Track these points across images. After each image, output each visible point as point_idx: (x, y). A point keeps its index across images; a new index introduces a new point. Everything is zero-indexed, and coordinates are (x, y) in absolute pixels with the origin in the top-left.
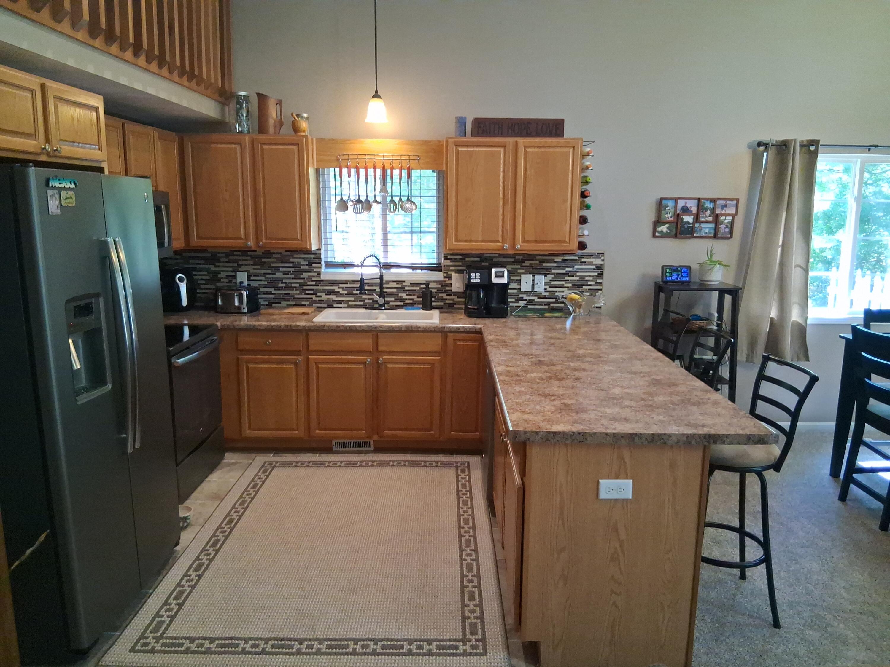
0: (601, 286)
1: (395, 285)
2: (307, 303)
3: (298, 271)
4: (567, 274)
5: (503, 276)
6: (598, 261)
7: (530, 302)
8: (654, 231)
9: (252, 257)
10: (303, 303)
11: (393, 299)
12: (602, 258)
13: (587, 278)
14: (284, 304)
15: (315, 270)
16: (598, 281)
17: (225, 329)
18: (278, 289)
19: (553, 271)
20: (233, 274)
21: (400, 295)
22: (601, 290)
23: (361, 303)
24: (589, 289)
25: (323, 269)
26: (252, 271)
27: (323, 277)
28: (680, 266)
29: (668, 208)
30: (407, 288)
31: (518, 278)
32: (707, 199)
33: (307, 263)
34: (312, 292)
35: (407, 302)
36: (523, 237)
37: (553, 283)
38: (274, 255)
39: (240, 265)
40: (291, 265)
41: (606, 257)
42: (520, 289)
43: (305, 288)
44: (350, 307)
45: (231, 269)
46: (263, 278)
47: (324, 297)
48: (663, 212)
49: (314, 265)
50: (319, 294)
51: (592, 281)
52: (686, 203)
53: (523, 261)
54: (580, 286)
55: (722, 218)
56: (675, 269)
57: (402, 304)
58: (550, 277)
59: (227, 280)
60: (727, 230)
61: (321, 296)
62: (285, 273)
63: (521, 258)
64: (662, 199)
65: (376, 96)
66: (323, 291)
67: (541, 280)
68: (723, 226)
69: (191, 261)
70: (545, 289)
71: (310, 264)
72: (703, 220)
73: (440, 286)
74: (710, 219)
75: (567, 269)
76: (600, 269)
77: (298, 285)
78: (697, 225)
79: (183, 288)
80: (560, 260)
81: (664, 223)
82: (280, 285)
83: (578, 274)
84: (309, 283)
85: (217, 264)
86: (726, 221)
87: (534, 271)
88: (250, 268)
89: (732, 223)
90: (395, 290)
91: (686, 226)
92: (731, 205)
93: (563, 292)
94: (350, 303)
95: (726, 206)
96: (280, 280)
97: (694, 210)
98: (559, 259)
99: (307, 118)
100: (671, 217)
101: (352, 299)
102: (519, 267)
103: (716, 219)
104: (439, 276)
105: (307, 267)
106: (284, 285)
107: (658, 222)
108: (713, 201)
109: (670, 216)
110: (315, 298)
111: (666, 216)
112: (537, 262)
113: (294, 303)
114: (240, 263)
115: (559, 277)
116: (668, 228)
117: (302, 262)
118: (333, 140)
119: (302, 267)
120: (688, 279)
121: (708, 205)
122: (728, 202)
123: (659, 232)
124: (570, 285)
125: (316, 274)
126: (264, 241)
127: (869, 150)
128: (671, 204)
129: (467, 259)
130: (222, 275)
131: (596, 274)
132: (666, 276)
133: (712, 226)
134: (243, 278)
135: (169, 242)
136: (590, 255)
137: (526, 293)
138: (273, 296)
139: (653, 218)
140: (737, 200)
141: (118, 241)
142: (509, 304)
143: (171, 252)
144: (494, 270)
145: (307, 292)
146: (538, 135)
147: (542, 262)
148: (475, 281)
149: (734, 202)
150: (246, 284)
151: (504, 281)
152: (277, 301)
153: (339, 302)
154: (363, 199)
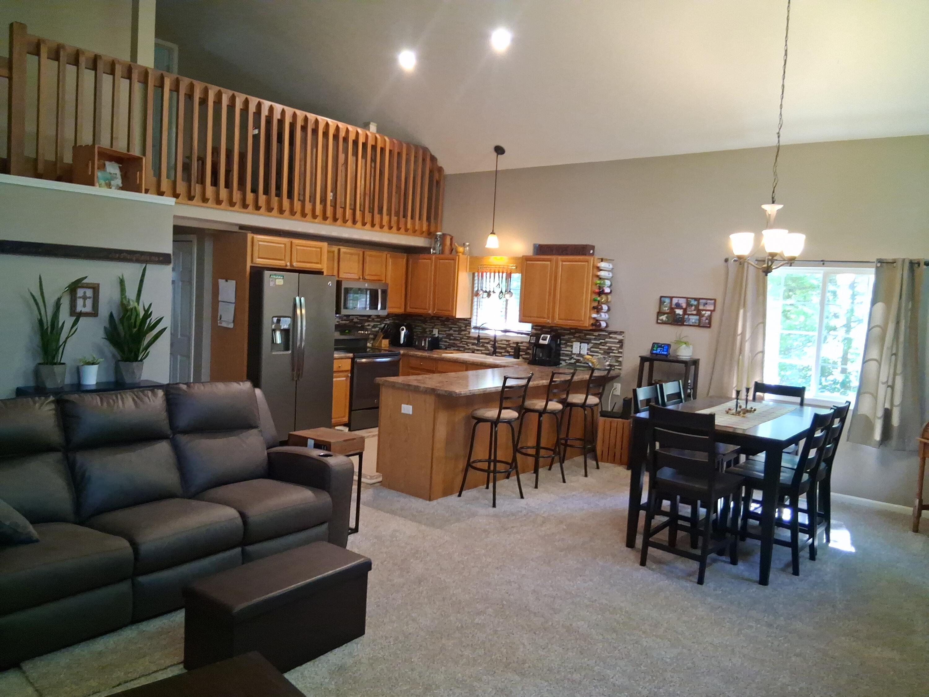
0: (622, 354)
1: (505, 342)
2: (463, 349)
3: (460, 331)
4: (601, 344)
6: (620, 337)
7: (578, 361)
8: (658, 319)
9: (441, 321)
10: (461, 349)
11: (503, 351)
12: (623, 335)
13: (613, 348)
14: (453, 348)
15: (468, 330)
16: (620, 350)
17: (403, 355)
18: (450, 340)
19: (592, 341)
20: (432, 329)
21: (507, 349)
22: (621, 357)
23: (488, 352)
24: (615, 356)
25: (473, 331)
26: (440, 329)
27: (471, 335)
28: (662, 344)
29: (665, 304)
30: (511, 345)
31: (571, 344)
32: (692, 298)
33: (464, 326)
34: (465, 343)
35: (511, 353)
36: (558, 317)
37: (592, 349)
38: (450, 320)
39: (435, 325)
40: (457, 326)
41: (626, 334)
42: (572, 351)
43: (463, 340)
44: (482, 353)
45: (431, 327)
46: (444, 333)
47: (471, 347)
48: (663, 306)
51: (616, 350)
52: (678, 300)
53: (575, 333)
54: (609, 353)
55: (704, 312)
56: (660, 346)
57: (508, 354)
58: (591, 345)
59: (429, 333)
60: (707, 321)
61: (469, 346)
62: (455, 331)
63: (574, 331)
64: (661, 297)
65: (493, 233)
66: (471, 343)
67: (585, 347)
68: (704, 318)
69: (416, 322)
70: (587, 353)
71: (466, 327)
72: (689, 313)
73: (528, 345)
74: (695, 312)
75: (601, 341)
76: (621, 342)
77: (459, 338)
78: (686, 317)
79: (403, 333)
81: (664, 314)
82: (452, 338)
83: (607, 345)
84: (465, 338)
85: (426, 324)
86: (706, 315)
87: (582, 340)
88: (439, 327)
89: (710, 317)
90: (505, 346)
91: (678, 317)
92: (711, 304)
93: (598, 356)
94: (483, 351)
95: (706, 304)
96: (451, 335)
97: (684, 306)
98: (596, 334)
99: (469, 245)
100: (668, 310)
101: (483, 349)
102: (572, 337)
103: (699, 313)
104: (526, 338)
105: (464, 328)
106: (453, 338)
107: (660, 313)
108: (698, 300)
109: (667, 309)
110: (466, 347)
111: (664, 309)
112: (583, 334)
113: (457, 349)
114: (436, 323)
115: (596, 346)
116: (667, 317)
117: (463, 325)
118: (477, 257)
119: (462, 328)
120: (666, 353)
121: (693, 302)
122: (709, 301)
123: (660, 320)
125: (468, 333)
126: (436, 310)
127: (823, 264)
128: (667, 301)
129: (543, 329)
130: (427, 330)
131: (618, 346)
132: (654, 350)
133: (697, 317)
134: (436, 332)
135: (384, 307)
136: (615, 333)
137: (575, 354)
138: (448, 344)
139: (657, 310)
140: (715, 300)
141: (303, 299)
142: (565, 360)
143: (384, 313)
144: (542, 336)
145: (463, 343)
146: (572, 254)
147: (586, 335)
148: (532, 341)
149: (713, 301)
150: (437, 336)
151: (546, 342)
152: (449, 347)
153: (478, 350)
154: (488, 291)
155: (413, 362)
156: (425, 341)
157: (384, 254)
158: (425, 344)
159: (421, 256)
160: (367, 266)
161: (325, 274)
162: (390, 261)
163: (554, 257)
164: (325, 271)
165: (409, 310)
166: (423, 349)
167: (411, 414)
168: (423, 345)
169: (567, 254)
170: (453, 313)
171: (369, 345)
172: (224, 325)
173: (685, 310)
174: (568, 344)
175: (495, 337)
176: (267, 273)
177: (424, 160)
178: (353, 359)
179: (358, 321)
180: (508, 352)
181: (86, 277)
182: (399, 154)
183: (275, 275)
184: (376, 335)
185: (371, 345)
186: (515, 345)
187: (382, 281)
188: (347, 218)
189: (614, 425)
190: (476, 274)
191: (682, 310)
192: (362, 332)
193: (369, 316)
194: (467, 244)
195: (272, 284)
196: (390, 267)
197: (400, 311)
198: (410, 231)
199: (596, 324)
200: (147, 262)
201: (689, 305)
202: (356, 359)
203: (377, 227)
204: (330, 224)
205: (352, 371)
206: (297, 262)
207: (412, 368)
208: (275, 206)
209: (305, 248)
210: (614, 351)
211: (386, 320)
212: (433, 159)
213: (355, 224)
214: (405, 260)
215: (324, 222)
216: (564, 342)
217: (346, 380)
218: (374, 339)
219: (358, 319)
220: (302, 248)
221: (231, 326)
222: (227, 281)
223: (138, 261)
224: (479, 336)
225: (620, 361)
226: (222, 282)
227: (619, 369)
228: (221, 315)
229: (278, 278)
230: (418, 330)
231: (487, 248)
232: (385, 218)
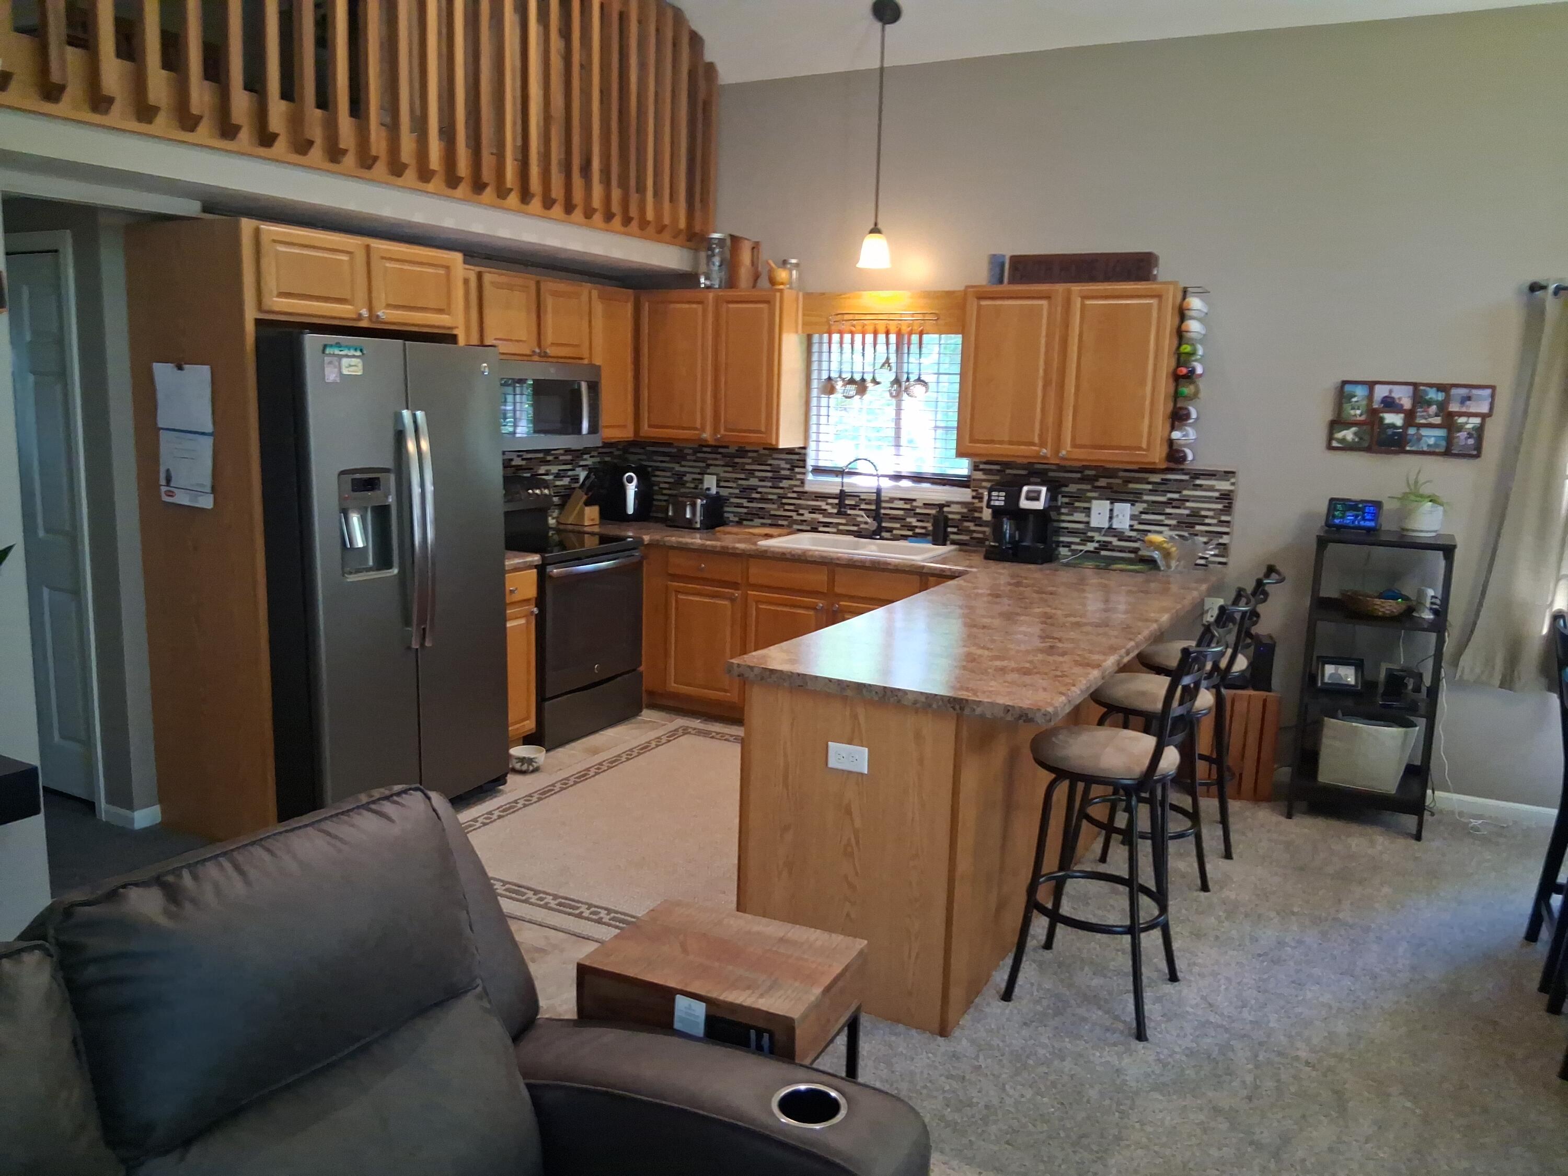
0: (1228, 527)
1: (901, 504)
3: (777, 478)
4: (1170, 503)
5: (1037, 499)
6: (1224, 486)
7: (1105, 546)
8: (1330, 438)
9: (724, 456)
10: (780, 522)
11: (898, 525)
12: (1233, 480)
13: (1203, 513)
14: (758, 521)
15: (799, 476)
16: (1224, 518)
17: (651, 545)
18: (751, 500)
19: (1145, 498)
20: (699, 477)
21: (908, 520)
22: (1227, 533)
23: (855, 528)
24: (1207, 532)
25: (810, 477)
26: (723, 475)
27: (807, 488)
28: (1362, 501)
29: (1354, 400)
30: (918, 511)
31: (1086, 505)
33: (788, 466)
34: (792, 507)
35: (918, 531)
36: (1073, 438)
37: (1144, 516)
38: (750, 454)
39: (709, 466)
40: (768, 468)
41: (1241, 478)
42: (1088, 523)
43: (784, 501)
44: (840, 532)
45: (698, 470)
46: (734, 485)
47: (808, 516)
48: (1347, 406)
49: (797, 470)
50: (801, 511)
51: (1212, 518)
52: (1391, 391)
53: (1096, 478)
54: (1192, 525)
55: (1462, 420)
56: (1351, 505)
57: (910, 533)
58: (1140, 507)
59: (692, 485)
60: (1471, 442)
61: (802, 515)
62: (762, 479)
63: (1093, 473)
64: (1345, 383)
65: (875, 230)
66: (807, 507)
67: (1124, 510)
68: (1462, 435)
69: (655, 458)
70: (1131, 526)
71: (791, 469)
72: (1423, 421)
73: (965, 510)
74: (1437, 420)
75: (1170, 495)
76: (1227, 498)
77: (775, 497)
78: (1412, 431)
79: (631, 490)
80: (1158, 480)
81: (1348, 425)
82: (755, 495)
83: (1188, 504)
84: (790, 495)
85: (683, 463)
87: (1115, 495)
88: (719, 470)
89: (1480, 430)
90: (901, 512)
91: (1390, 432)
92: (1482, 398)
93: (1161, 532)
94: (841, 527)
96: (754, 489)
97: (1407, 403)
98: (1156, 478)
99: (797, 266)
100: (1361, 415)
101: (843, 521)
102: (1089, 487)
103: (1449, 422)
104: (965, 495)
105: (787, 473)
106: (758, 496)
107: (1337, 423)
108: (1446, 388)
109: (1358, 412)
110: (796, 517)
111: (1352, 412)
112: (1120, 481)
113: (769, 521)
114: (710, 462)
115: (1155, 507)
116: (1355, 434)
117: (783, 464)
118: (823, 294)
119: (783, 472)
120: (1372, 524)
121: (1432, 394)
123: (1339, 441)
124: (1173, 522)
125: (798, 483)
126: (722, 432)
129: (1008, 471)
130: (688, 478)
131: (1220, 506)
132: (1334, 517)
133: (1441, 433)
134: (710, 483)
135: (593, 429)
136: (1211, 475)
137: (1099, 530)
138: (745, 510)
139: (1329, 416)
140: (1493, 388)
141: (420, 414)
142: (1068, 545)
143: (595, 441)
144: (1025, 489)
145: (787, 507)
146: (1107, 279)
147: (1128, 481)
148: (997, 503)
149: (1489, 391)
150: (714, 491)
151: (1039, 505)
152: (749, 517)
153: (827, 525)
154: (857, 377)
155: (679, 563)
156: (694, 506)
157: (588, 292)
158: (694, 513)
159: (675, 294)
160: (549, 320)
161: (462, 341)
162: (598, 307)
163: (1060, 288)
164: (460, 333)
165: (646, 430)
166: (689, 526)
167: (866, 772)
168: (688, 516)
169: (1092, 279)
170: (771, 439)
171: (552, 521)
172: (182, 499)
173: (1410, 417)
174: (1077, 504)
175: (878, 492)
176: (311, 341)
177: (675, 44)
178: (541, 569)
179: (524, 463)
180: (912, 528)
182: (623, 17)
183: (338, 345)
184: (566, 496)
185: (554, 521)
186: (933, 512)
187: (582, 359)
188: (509, 185)
189: (1241, 707)
190: (816, 338)
191: (1402, 415)
192: (538, 491)
193: (547, 452)
194: (794, 261)
195: (331, 375)
196: (599, 323)
197: (627, 434)
198: (651, 229)
199: (1175, 455)
201: (1419, 399)
202: (549, 568)
203: (578, 214)
204: (463, 200)
205: (540, 601)
206: (388, 306)
207: (675, 577)
208: (316, 133)
209: (406, 267)
210: (1207, 521)
211: (585, 456)
212: (696, 40)
213: (527, 204)
214: (629, 307)
215: (450, 192)
216: (1066, 500)
217: (528, 622)
218: (562, 506)
219: (523, 459)
220: (397, 265)
221: (207, 502)
222: (180, 368)
224: (841, 491)
225: (1224, 544)
226: (163, 372)
227: (1220, 563)
228: (168, 471)
229: (347, 356)
230: (663, 479)
231: (860, 269)
232: (597, 190)
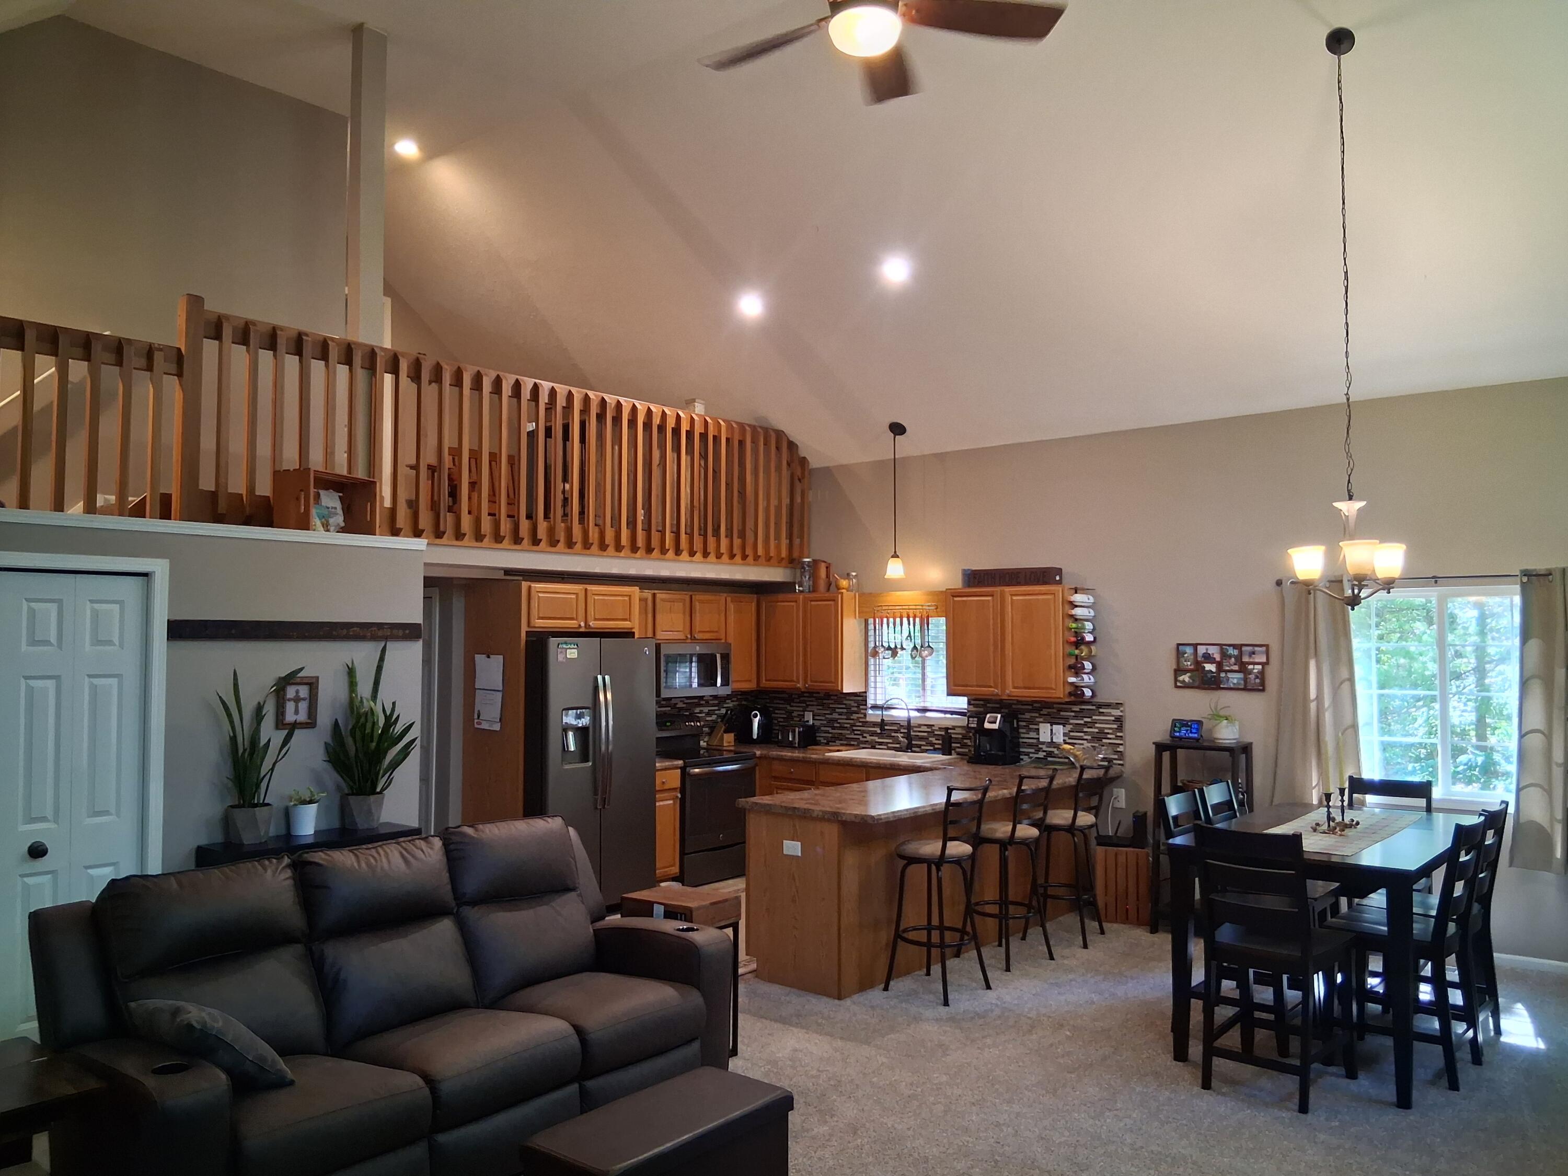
0: (1122, 739)
1: (924, 729)
2: (855, 743)
3: (849, 713)
4: (1086, 723)
5: (994, 722)
6: (1117, 713)
7: (1050, 754)
8: (1176, 680)
9: (817, 698)
10: (852, 743)
11: (924, 743)
12: (1122, 709)
13: (1106, 731)
14: (838, 742)
15: (862, 711)
16: (1119, 734)
17: (762, 757)
18: (834, 728)
19: (1072, 721)
20: (802, 713)
21: (930, 739)
22: (1122, 744)
23: (898, 746)
24: (1110, 743)
25: (871, 712)
26: (816, 711)
27: (868, 719)
28: (1193, 721)
29: (1186, 655)
30: (936, 733)
31: (1036, 727)
32: (1230, 645)
33: (856, 705)
34: (859, 732)
35: (936, 746)
36: (1013, 682)
37: (1072, 734)
38: (832, 697)
39: (808, 706)
40: (844, 706)
41: (1127, 708)
42: (1038, 739)
43: (854, 728)
44: (889, 749)
45: (801, 709)
46: (823, 718)
47: (869, 738)
48: (1182, 660)
49: (861, 707)
50: (865, 735)
51: (1111, 734)
52: (1207, 650)
53: (1041, 709)
54: (1100, 739)
55: (1251, 667)
56: (1184, 723)
57: (932, 748)
58: (1069, 727)
59: (798, 719)
60: (1258, 681)
61: (866, 737)
62: (840, 714)
63: (1038, 705)
64: (1179, 645)
65: (895, 556)
66: (868, 732)
67: (1059, 730)
68: (1252, 677)
69: (775, 702)
70: (1064, 740)
71: (858, 707)
72: (1228, 668)
73: (964, 732)
74: (1236, 668)
75: (1086, 720)
76: (1119, 720)
77: (848, 726)
78: (1223, 675)
79: (756, 722)
80: (1078, 710)
81: (1185, 671)
82: (836, 725)
83: (1097, 725)
84: (858, 724)
85: (792, 704)
86: (1255, 671)
87: (1053, 720)
88: (814, 708)
89: (1262, 674)
90: (925, 734)
91: (1209, 675)
92: (1261, 653)
93: (1082, 744)
94: (890, 745)
95: (1254, 653)
96: (836, 720)
97: (1217, 657)
98: (1076, 708)
99: (856, 576)
100: (1191, 665)
101: (890, 741)
102: (1037, 715)
103: (1243, 668)
104: (963, 721)
105: (855, 709)
106: (838, 725)
107: (1178, 671)
108: (1238, 647)
109: (1189, 663)
110: (862, 739)
111: (1185, 663)
112: (1055, 711)
113: (845, 742)
114: (808, 703)
115: (1078, 728)
116: (1190, 677)
117: (853, 704)
118: (871, 593)
119: (853, 709)
120: (1195, 735)
121: (1231, 651)
122: (1256, 649)
123: (1181, 682)
124: (1089, 737)
125: (862, 716)
126: (809, 683)
127: (1436, 582)
128: (1189, 650)
129: (988, 705)
130: (795, 714)
131: (1115, 726)
132: (1175, 731)
133: (1240, 675)
134: (809, 717)
135: (725, 683)
136: (1108, 705)
137: (1043, 743)
138: (830, 735)
139: (1174, 667)
140: (1267, 646)
141: (607, 677)
142: (1027, 754)
143: (727, 691)
144: (988, 716)
145: (856, 732)
146: (1027, 583)
147: (1060, 710)
148: (972, 726)
149: (1264, 649)
150: (811, 723)
151: (995, 726)
152: (833, 740)
153: (881, 744)
154: (893, 646)
155: (779, 768)
156: (794, 732)
157: (722, 598)
158: (794, 737)
159: (781, 596)
160: (697, 617)
161: (636, 636)
162: (731, 607)
163: (997, 590)
164: (636, 631)
165: (764, 683)
166: (791, 745)
167: (800, 855)
168: (790, 739)
169: (1018, 584)
170: (838, 686)
171: (702, 744)
172: (485, 726)
173: (1219, 665)
174: (1031, 726)
175: (909, 721)
176: (553, 641)
177: (778, 448)
178: (683, 769)
179: (684, 706)
180: (932, 744)
181: (301, 669)
182: (741, 443)
183: (566, 643)
184: (713, 727)
185: (705, 744)
186: (943, 733)
187: (720, 639)
188: (667, 547)
190: (871, 621)
191: (1215, 665)
192: (692, 724)
193: (701, 698)
194: (854, 574)
195: (561, 658)
196: (731, 618)
197: (750, 686)
198: (762, 560)
199: (1076, 691)
200: (386, 638)
201: (1224, 655)
202: (688, 769)
203: (712, 557)
204: (641, 558)
205: (683, 789)
206: (596, 619)
207: (776, 778)
208: (562, 536)
209: (606, 598)
210: (1109, 736)
211: (727, 701)
212: (792, 446)
213: (680, 555)
214: (754, 605)
215: (633, 555)
216: (1024, 724)
217: (674, 804)
218: (710, 734)
219: (684, 703)
220: (601, 597)
221: (497, 727)
222: (489, 657)
223: (374, 638)
224: (883, 720)
225: (1121, 752)
226: (480, 659)
227: (1119, 764)
228: (479, 711)
229: (570, 648)
230: (780, 715)
231: (889, 579)
232: (724, 542)
